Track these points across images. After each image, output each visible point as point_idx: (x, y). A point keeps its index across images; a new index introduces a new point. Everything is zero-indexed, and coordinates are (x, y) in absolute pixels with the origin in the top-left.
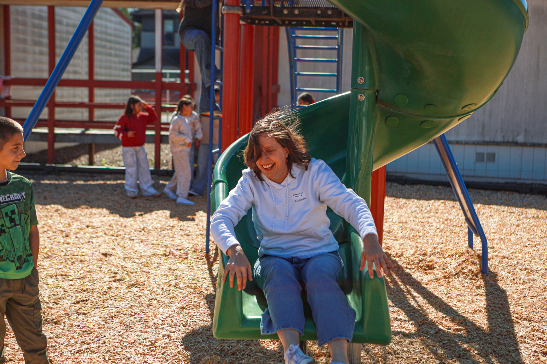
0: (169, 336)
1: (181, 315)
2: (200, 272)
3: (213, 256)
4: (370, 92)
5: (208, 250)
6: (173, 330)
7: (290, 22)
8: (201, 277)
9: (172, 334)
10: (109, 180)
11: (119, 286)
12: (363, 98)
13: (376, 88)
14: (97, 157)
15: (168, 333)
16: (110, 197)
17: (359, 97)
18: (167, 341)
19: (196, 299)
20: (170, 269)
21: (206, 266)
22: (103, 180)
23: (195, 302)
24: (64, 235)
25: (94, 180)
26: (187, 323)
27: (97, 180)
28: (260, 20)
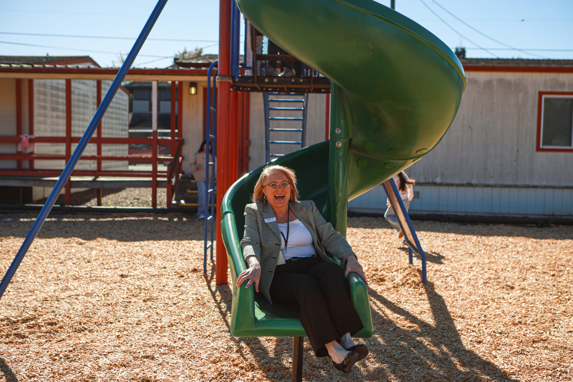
0: (183, 339)
1: (190, 322)
2: (201, 289)
3: (210, 275)
4: (346, 140)
5: (205, 271)
6: (186, 334)
7: (267, 89)
8: (202, 292)
9: (186, 337)
10: (117, 217)
11: (137, 301)
12: (340, 145)
13: (350, 137)
14: (104, 200)
15: (182, 337)
16: (119, 231)
17: (337, 144)
18: (182, 342)
19: (201, 309)
20: (176, 286)
21: (205, 283)
22: (111, 217)
23: (200, 311)
24: (86, 261)
25: (104, 218)
26: (196, 328)
27: (107, 218)
28: (243, 87)
